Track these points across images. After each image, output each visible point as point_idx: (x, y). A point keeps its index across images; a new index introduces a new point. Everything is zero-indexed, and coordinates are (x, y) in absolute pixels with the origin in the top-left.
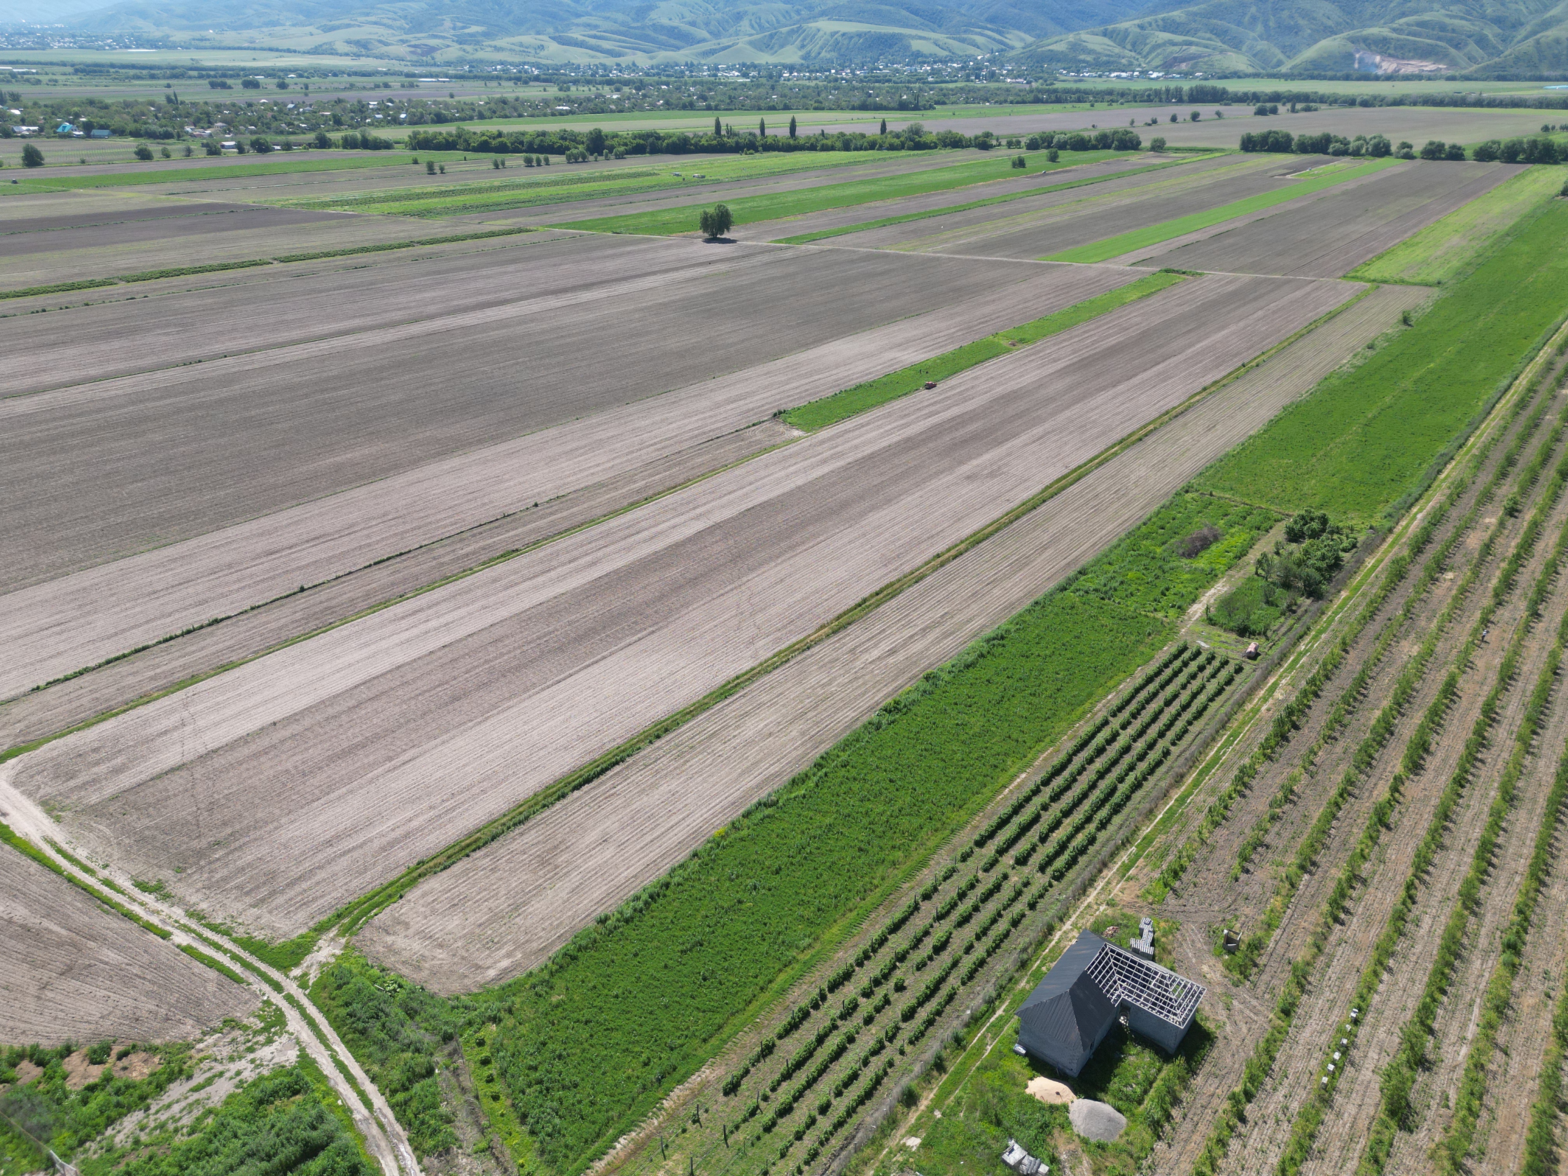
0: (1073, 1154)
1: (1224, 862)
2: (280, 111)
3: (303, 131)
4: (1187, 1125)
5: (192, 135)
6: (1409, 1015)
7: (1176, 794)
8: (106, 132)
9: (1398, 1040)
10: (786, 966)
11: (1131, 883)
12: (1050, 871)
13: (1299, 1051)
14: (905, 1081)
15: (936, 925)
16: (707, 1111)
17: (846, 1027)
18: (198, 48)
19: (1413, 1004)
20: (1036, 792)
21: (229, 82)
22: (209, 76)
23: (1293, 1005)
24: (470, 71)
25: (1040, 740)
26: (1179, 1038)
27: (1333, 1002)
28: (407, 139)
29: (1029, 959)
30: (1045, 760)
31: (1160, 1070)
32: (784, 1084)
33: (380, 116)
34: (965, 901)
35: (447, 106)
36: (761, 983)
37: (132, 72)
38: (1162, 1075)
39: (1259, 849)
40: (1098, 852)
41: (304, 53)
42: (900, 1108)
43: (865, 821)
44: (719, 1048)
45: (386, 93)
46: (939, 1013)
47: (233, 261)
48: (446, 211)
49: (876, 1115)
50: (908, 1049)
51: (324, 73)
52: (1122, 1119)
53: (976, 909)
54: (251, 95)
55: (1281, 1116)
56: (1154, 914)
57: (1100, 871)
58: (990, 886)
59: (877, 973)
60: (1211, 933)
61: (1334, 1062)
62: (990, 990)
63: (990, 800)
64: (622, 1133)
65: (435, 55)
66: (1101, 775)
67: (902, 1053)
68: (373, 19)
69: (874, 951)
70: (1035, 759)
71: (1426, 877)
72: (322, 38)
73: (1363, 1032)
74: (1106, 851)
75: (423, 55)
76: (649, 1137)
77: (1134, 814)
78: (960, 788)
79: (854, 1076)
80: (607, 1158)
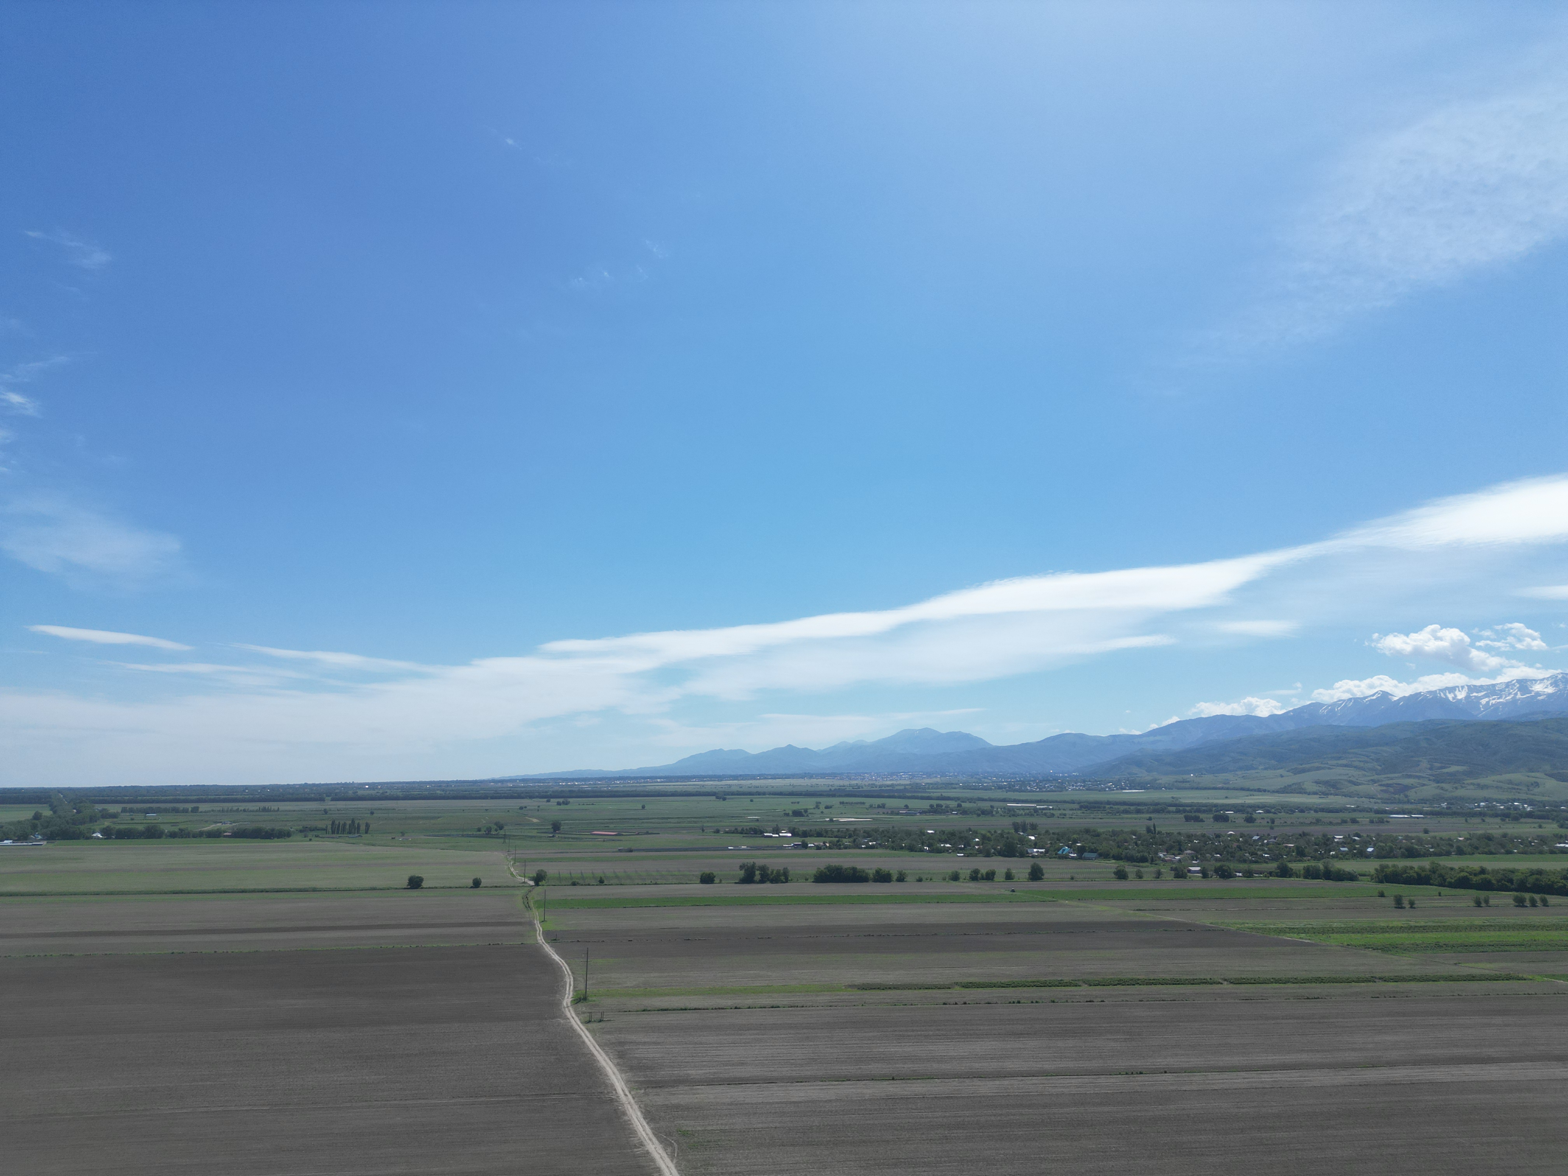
2: (1246, 842)
3: (1266, 861)
5: (1163, 860)
8: (1094, 855)
18: (1179, 788)
21: (1202, 816)
22: (1185, 811)
24: (1447, 808)
28: (1373, 872)
33: (1346, 849)
35: (1420, 841)
37: (1122, 808)
41: (1273, 792)
45: (1354, 828)
47: (1185, 977)
48: (1416, 947)
51: (1290, 809)
54: (1219, 827)
65: (1408, 793)
68: (1344, 762)
72: (1291, 779)
75: (1395, 793)
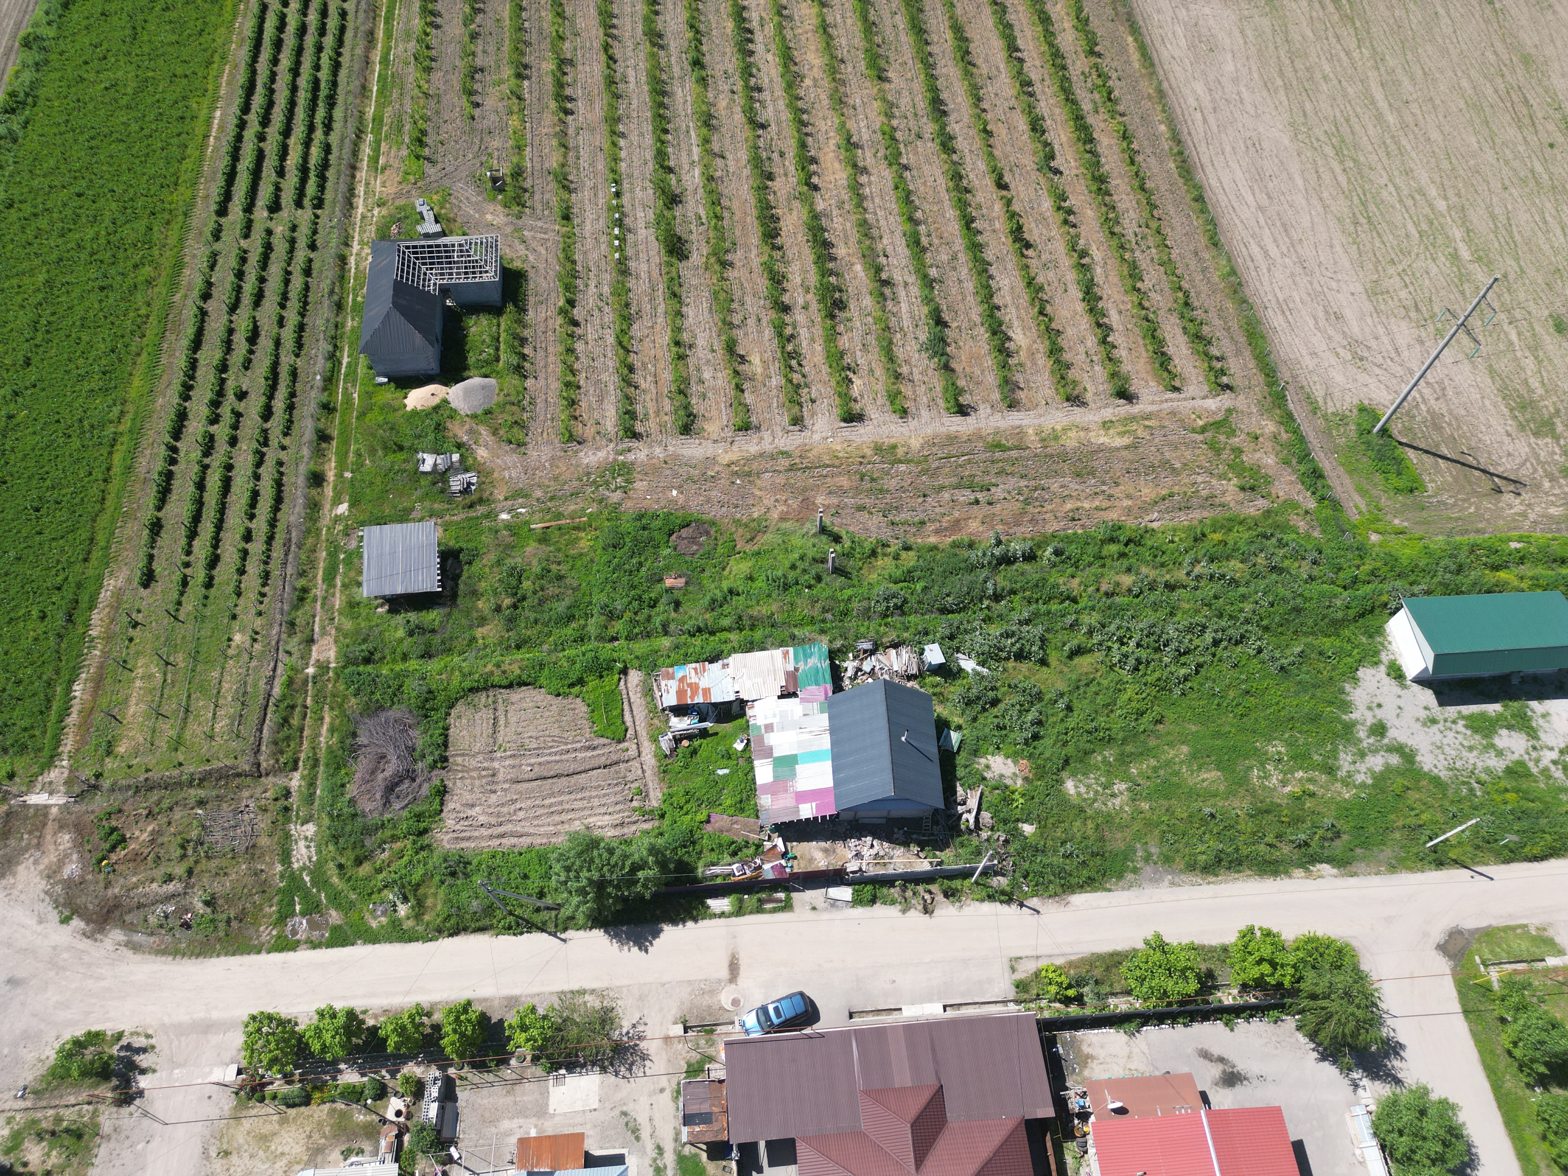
0: (471, 432)
1: (454, 106)
4: (541, 354)
6: (651, 166)
7: (376, 56)
9: (651, 192)
10: (112, 446)
11: (387, 172)
12: (307, 202)
13: (589, 243)
14: (303, 469)
15: (234, 318)
16: (139, 611)
17: (216, 460)
19: (649, 155)
20: (242, 125)
23: (568, 208)
25: (209, 63)
26: (500, 290)
27: (595, 187)
29: (341, 298)
30: (229, 83)
31: (499, 325)
32: (195, 543)
34: (246, 278)
36: (100, 476)
38: (502, 328)
39: (477, 76)
40: (339, 158)
42: (314, 492)
43: (84, 256)
44: (106, 556)
46: (293, 395)
49: (297, 510)
50: (286, 441)
52: (491, 381)
53: (262, 280)
55: (600, 304)
56: (425, 191)
57: (353, 176)
58: (261, 250)
59: (209, 396)
60: (478, 181)
61: (617, 238)
62: (325, 347)
63: (201, 159)
64: (71, 682)
66: (295, 72)
67: (284, 448)
69: (192, 378)
70: (217, 88)
71: (615, 32)
73: (626, 199)
74: (347, 152)
76: (101, 667)
77: (350, 99)
78: (162, 163)
79: (255, 495)
80: (75, 711)
